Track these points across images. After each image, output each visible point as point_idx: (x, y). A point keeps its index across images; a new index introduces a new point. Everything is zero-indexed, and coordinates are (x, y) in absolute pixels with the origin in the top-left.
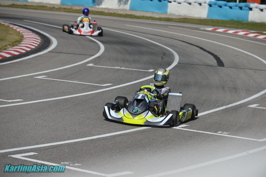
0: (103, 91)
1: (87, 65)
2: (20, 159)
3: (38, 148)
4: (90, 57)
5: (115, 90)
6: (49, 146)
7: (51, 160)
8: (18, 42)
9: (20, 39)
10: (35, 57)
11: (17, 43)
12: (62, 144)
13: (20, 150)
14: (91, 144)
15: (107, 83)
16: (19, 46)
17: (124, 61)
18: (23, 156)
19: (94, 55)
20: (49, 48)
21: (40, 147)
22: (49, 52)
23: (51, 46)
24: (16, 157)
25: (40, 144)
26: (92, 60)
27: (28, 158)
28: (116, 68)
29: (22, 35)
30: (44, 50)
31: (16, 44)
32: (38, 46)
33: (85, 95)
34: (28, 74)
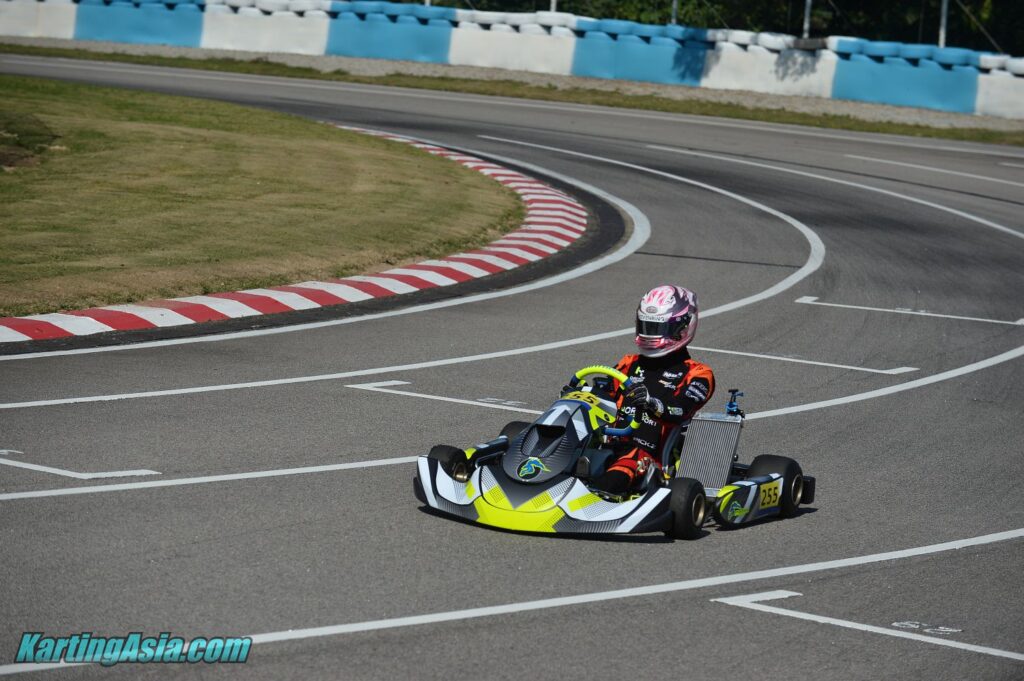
0: (900, 393)
1: (797, 301)
2: (753, 611)
3: (792, 576)
4: (793, 272)
5: (939, 388)
6: (825, 571)
7: (853, 614)
8: (514, 216)
9: (514, 206)
10: (602, 269)
11: (511, 218)
12: (863, 565)
13: (738, 583)
14: (954, 566)
15: (898, 366)
16: (527, 231)
17: (915, 290)
18: (758, 602)
19: (800, 267)
20: (629, 237)
21: (798, 575)
22: (636, 253)
23: (632, 232)
24: (740, 605)
25: (790, 565)
26: (802, 282)
27: (778, 607)
28: (898, 311)
29: (512, 189)
30: (618, 248)
31: (513, 223)
32: (587, 231)
33: (846, 405)
34: (611, 329)
